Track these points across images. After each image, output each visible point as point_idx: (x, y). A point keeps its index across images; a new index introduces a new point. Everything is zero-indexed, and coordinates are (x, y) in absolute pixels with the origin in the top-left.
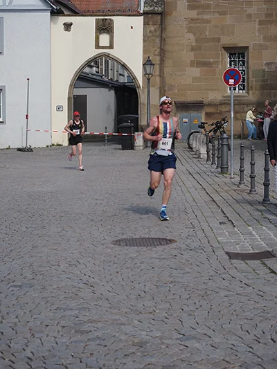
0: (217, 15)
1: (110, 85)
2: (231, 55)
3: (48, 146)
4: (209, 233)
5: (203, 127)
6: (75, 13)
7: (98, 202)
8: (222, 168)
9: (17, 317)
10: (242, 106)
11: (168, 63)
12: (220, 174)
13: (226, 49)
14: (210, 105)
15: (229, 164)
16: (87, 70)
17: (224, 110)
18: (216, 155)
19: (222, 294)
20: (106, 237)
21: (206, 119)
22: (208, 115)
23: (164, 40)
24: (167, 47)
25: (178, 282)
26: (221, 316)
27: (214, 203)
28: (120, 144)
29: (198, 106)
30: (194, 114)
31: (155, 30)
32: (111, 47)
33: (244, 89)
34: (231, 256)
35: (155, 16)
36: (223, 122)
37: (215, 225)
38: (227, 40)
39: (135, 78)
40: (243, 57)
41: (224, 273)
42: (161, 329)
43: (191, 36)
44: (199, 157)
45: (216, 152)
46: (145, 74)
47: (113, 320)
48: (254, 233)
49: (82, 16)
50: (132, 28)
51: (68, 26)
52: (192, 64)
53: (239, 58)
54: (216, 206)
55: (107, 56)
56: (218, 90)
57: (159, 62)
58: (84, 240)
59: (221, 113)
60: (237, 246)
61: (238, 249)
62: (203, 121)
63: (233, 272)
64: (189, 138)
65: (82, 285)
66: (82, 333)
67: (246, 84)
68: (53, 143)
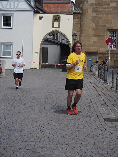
0: (105, 15)
1: (58, 44)
2: (110, 32)
3: (30, 69)
4: (97, 109)
5: (97, 63)
6: (44, 12)
7: (49, 94)
8: (104, 81)
9: (7, 144)
10: (115, 54)
11: (83, 35)
12: (103, 83)
13: (108, 30)
14: (101, 53)
15: (107, 79)
16: (49, 37)
17: (106, 56)
18: (102, 75)
19: (100, 137)
20: (51, 109)
21: (98, 60)
22: (99, 58)
23: (82, 25)
24: (83, 28)
25: (81, 131)
26: (99, 147)
27: (100, 96)
28: (61, 69)
29: (95, 54)
30: (93, 57)
31: (78, 21)
32: (59, 27)
33: (115, 47)
34: (106, 120)
35: (78, 15)
36: (106, 61)
37: (99, 105)
38: (109, 26)
39: (69, 41)
40: (116, 33)
41: (102, 127)
42: (71, 152)
43: (93, 24)
44: (95, 76)
45: (102, 74)
46: (73, 39)
47: (50, 147)
48: (116, 110)
49: (47, 14)
50: (68, 19)
51: (41, 18)
52: (93, 36)
53: (114, 34)
54: (100, 97)
55: (57, 31)
56: (104, 47)
57: (79, 35)
58: (42, 110)
59: (105, 57)
60: (109, 115)
61: (109, 117)
62: (97, 60)
63: (106, 127)
64: (91, 68)
65: (38, 131)
66: (36, 153)
67: (116, 45)
68: (33, 67)
